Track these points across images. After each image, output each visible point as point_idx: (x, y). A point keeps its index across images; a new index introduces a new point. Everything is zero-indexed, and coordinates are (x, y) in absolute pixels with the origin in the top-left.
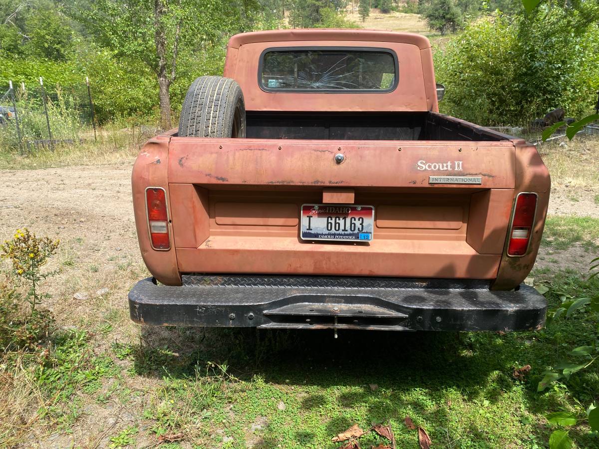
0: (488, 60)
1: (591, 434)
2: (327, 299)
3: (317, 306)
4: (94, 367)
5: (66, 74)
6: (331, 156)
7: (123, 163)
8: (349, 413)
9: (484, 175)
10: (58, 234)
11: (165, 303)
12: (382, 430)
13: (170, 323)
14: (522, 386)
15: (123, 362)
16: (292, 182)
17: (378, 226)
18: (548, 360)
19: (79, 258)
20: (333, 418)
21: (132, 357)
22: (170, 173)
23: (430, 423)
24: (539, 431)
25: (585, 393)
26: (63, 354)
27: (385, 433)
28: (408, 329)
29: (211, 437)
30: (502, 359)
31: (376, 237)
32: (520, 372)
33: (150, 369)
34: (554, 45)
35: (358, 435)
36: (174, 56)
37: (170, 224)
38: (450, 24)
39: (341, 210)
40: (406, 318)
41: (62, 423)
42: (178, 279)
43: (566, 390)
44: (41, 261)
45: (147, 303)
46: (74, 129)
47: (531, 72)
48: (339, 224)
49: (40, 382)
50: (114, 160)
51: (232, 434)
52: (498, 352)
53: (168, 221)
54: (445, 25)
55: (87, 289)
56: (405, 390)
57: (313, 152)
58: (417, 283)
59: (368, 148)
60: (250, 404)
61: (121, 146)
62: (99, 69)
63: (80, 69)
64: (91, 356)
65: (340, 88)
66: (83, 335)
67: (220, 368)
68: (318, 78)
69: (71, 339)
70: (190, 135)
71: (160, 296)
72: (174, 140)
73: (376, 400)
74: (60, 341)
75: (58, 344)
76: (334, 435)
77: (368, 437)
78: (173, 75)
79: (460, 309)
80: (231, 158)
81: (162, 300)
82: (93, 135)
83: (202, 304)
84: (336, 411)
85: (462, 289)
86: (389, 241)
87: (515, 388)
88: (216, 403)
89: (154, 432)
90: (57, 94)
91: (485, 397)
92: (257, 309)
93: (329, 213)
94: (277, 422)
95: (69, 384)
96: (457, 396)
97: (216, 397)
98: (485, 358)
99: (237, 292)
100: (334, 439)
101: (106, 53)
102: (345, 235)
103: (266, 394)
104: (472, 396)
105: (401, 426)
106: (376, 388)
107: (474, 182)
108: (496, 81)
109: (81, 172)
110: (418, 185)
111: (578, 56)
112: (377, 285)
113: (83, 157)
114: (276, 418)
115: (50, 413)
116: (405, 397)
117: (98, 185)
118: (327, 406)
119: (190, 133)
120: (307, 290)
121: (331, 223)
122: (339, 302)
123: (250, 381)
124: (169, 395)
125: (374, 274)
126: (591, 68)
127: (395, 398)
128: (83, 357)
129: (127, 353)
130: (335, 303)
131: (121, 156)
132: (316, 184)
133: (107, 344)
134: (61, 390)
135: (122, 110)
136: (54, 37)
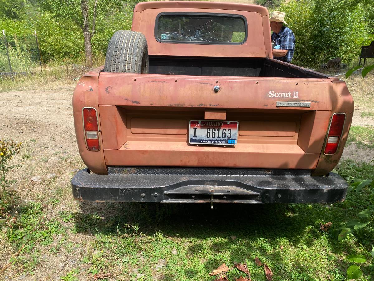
0: (294, 25)
1: (371, 267)
2: (206, 183)
3: (199, 187)
4: (48, 228)
5: (20, 29)
6: (211, 87)
7: (61, 89)
8: (218, 256)
9: (313, 101)
10: (19, 136)
11: (97, 187)
12: (241, 267)
13: (100, 200)
14: (326, 235)
15: (67, 224)
16: (185, 105)
17: (240, 134)
18: (342, 218)
19: (34, 153)
20: (208, 259)
21: (73, 221)
22: (100, 98)
23: (270, 261)
24: (339, 265)
25: (365, 239)
26: (26, 219)
27: (243, 269)
28: (259, 202)
29: (129, 275)
30: (313, 218)
31: (239, 142)
32: (325, 226)
33: (86, 229)
34: (335, 17)
35: (225, 270)
36: (94, 18)
37: (100, 133)
38: (269, 2)
39: (216, 124)
40: (258, 195)
41: (27, 267)
42: (105, 169)
43: (354, 238)
44: (8, 158)
45: (85, 187)
46: (27, 65)
47: (321, 34)
48: (215, 133)
49: (11, 240)
50: (55, 87)
51: (143, 272)
52: (310, 213)
53: (99, 131)
54: (266, 3)
55: (40, 174)
56: (253, 239)
57: (199, 84)
58: (265, 172)
59: (236, 82)
60: (154, 251)
61: (59, 77)
62: (43, 26)
63: (30, 26)
64: (45, 221)
65: (207, 41)
66: (39, 206)
67: (134, 228)
68: (192, 34)
69: (31, 209)
70: (112, 71)
71: (94, 182)
72: (103, 74)
73: (235, 247)
74: (23, 210)
75: (22, 212)
76: (210, 271)
77: (232, 272)
78: (94, 31)
79: (293, 189)
80: (142, 88)
81: (95, 184)
82: (40, 70)
83: (123, 187)
84: (211, 255)
85: (293, 175)
86: (248, 145)
87: (322, 237)
88: (131, 251)
89: (91, 272)
90: (14, 42)
91: (304, 243)
92: (160, 190)
93: (208, 126)
94: (172, 263)
95: (30, 241)
96: (286, 243)
97: (131, 247)
98: (302, 218)
99: (146, 178)
100: (210, 273)
101: (48, 15)
102: (219, 140)
103: (164, 244)
104: (296, 243)
105: (253, 264)
106: (235, 239)
107: (306, 106)
108: (299, 39)
109: (32, 95)
110: (269, 107)
111: (350, 25)
112: (238, 174)
113: (34, 84)
114: (171, 261)
115: (18, 262)
116: (254, 244)
117: (45, 103)
118: (205, 252)
119: (113, 70)
120: (193, 177)
121: (210, 133)
122: (213, 185)
123: (153, 236)
124: (100, 246)
125: (237, 166)
126: (357, 32)
127: (248, 245)
128: (40, 221)
129: (69, 218)
130: (211, 185)
131: (60, 84)
132: (201, 107)
133: (56, 212)
134: (25, 244)
135: (59, 53)
136: (12, 4)
